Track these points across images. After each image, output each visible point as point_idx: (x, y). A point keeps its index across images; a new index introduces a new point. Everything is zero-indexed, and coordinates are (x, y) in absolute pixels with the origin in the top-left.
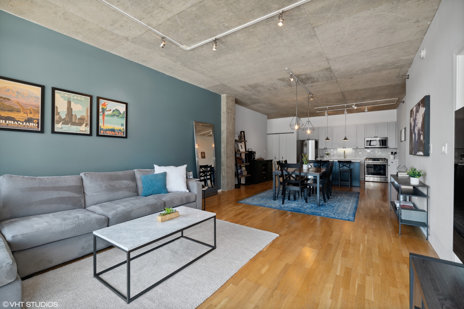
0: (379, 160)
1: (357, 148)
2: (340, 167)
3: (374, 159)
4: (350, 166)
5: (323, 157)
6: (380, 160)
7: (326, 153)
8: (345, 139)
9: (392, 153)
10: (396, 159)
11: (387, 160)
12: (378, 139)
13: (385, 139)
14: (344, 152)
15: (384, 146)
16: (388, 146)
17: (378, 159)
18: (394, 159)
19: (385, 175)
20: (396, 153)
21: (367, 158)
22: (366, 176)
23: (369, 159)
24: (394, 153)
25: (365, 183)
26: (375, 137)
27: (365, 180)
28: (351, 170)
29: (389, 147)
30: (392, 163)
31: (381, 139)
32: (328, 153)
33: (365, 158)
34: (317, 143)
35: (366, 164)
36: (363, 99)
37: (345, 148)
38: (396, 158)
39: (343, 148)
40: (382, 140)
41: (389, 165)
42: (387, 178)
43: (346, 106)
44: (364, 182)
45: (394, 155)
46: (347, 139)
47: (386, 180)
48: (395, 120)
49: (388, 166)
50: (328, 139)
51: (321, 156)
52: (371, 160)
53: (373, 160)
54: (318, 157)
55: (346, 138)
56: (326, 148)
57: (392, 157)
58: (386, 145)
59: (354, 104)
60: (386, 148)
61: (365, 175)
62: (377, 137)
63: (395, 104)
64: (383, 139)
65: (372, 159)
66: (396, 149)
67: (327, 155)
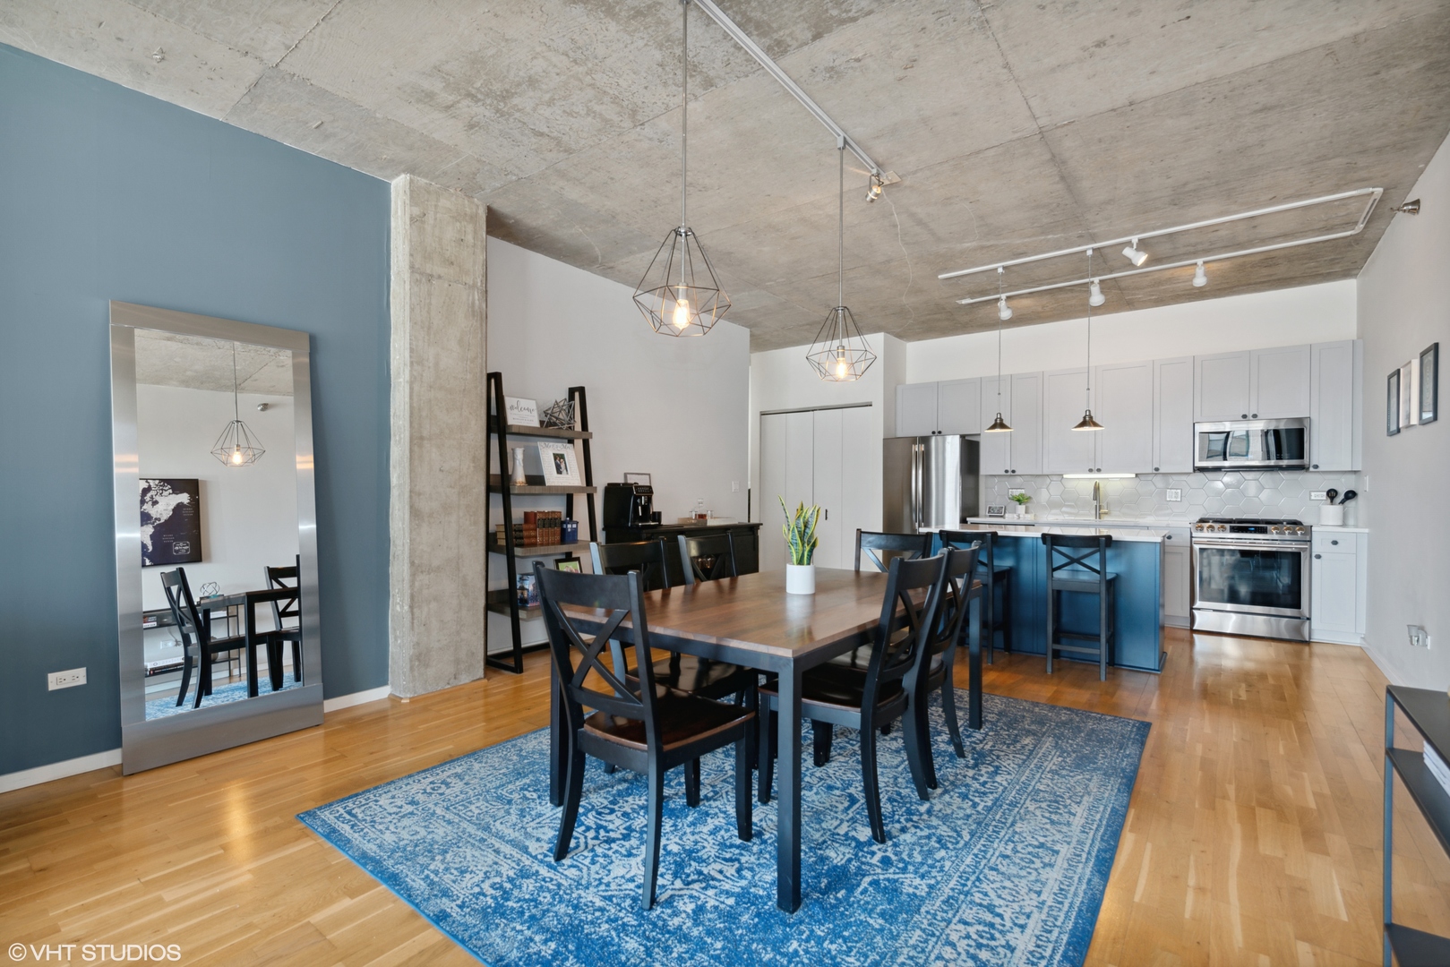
0: (1264, 531)
1: (1157, 469)
2: (1054, 570)
3: (1241, 526)
4: (1103, 562)
5: (998, 512)
6: (1270, 527)
7: (1017, 493)
8: (1083, 424)
9: (1332, 494)
10: (1356, 526)
11: (1308, 530)
12: (1258, 426)
13: (1295, 426)
14: (1097, 489)
15: (1285, 463)
16: (1314, 462)
17: (1259, 526)
18: (1344, 525)
19: (1297, 605)
20: (1351, 495)
21: (1203, 521)
22: (1198, 604)
23: (1217, 526)
24: (1341, 497)
25: (1192, 643)
26: (1245, 416)
27: (1194, 628)
28: (1112, 585)
29: (1316, 467)
30: (1335, 543)
31: (1272, 427)
32: (1022, 495)
33: (1198, 520)
34: (970, 450)
35: (1197, 547)
36: (1182, 198)
37: (1099, 470)
38: (1351, 521)
39: (1091, 470)
40: (1277, 433)
41: (1318, 557)
42: (1309, 619)
43: (1090, 253)
44: (1187, 633)
45: (1342, 502)
46: (1095, 425)
47: (1298, 630)
48: (1350, 330)
49: (1314, 559)
50: (1002, 426)
51: (993, 505)
52: (1224, 529)
53: (1233, 530)
54: (983, 510)
55: (1091, 418)
56: (1013, 471)
57: (1332, 512)
58: (1301, 457)
59: (1135, 239)
60: (1302, 468)
61: (1192, 601)
62: (1255, 416)
63: (1356, 240)
64: (1282, 426)
65: (1228, 526)
66: (1353, 477)
67: (1019, 502)
